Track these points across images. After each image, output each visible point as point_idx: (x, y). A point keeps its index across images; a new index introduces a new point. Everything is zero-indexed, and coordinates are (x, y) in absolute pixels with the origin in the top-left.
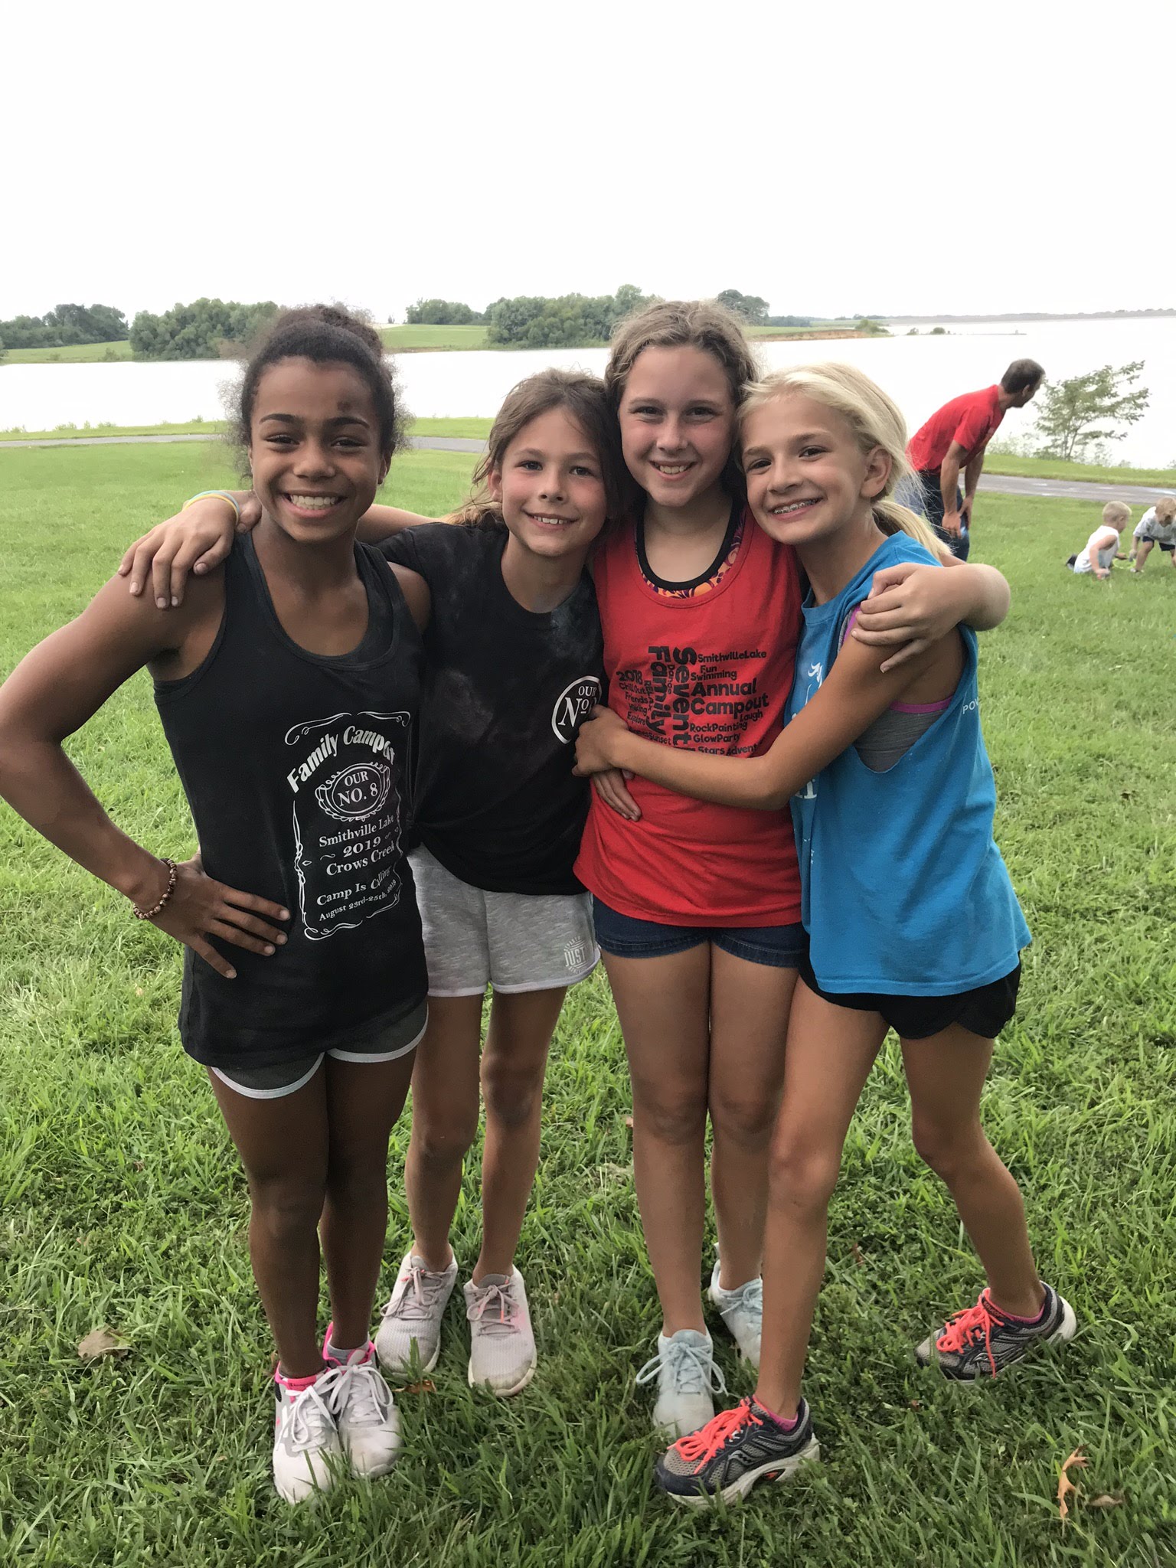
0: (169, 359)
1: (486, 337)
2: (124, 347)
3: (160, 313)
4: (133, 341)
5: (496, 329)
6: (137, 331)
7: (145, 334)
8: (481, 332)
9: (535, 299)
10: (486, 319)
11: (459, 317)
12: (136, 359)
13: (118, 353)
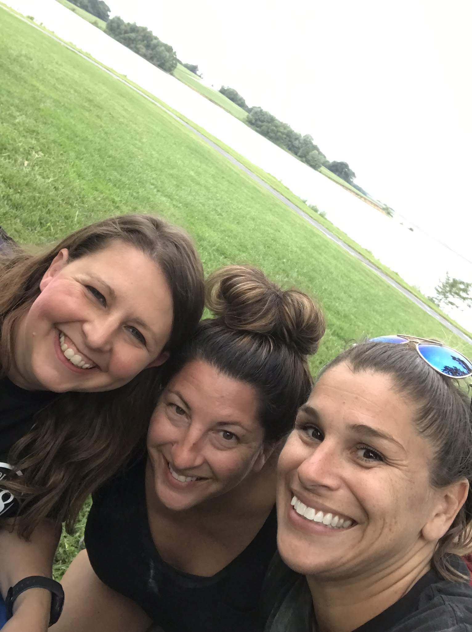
0: (118, 41)
1: (245, 117)
2: (103, 24)
3: (126, 21)
4: (108, 24)
5: (251, 117)
6: (112, 21)
7: (115, 25)
8: (245, 114)
9: (273, 116)
10: (249, 110)
11: (240, 102)
12: (105, 32)
13: (99, 25)
